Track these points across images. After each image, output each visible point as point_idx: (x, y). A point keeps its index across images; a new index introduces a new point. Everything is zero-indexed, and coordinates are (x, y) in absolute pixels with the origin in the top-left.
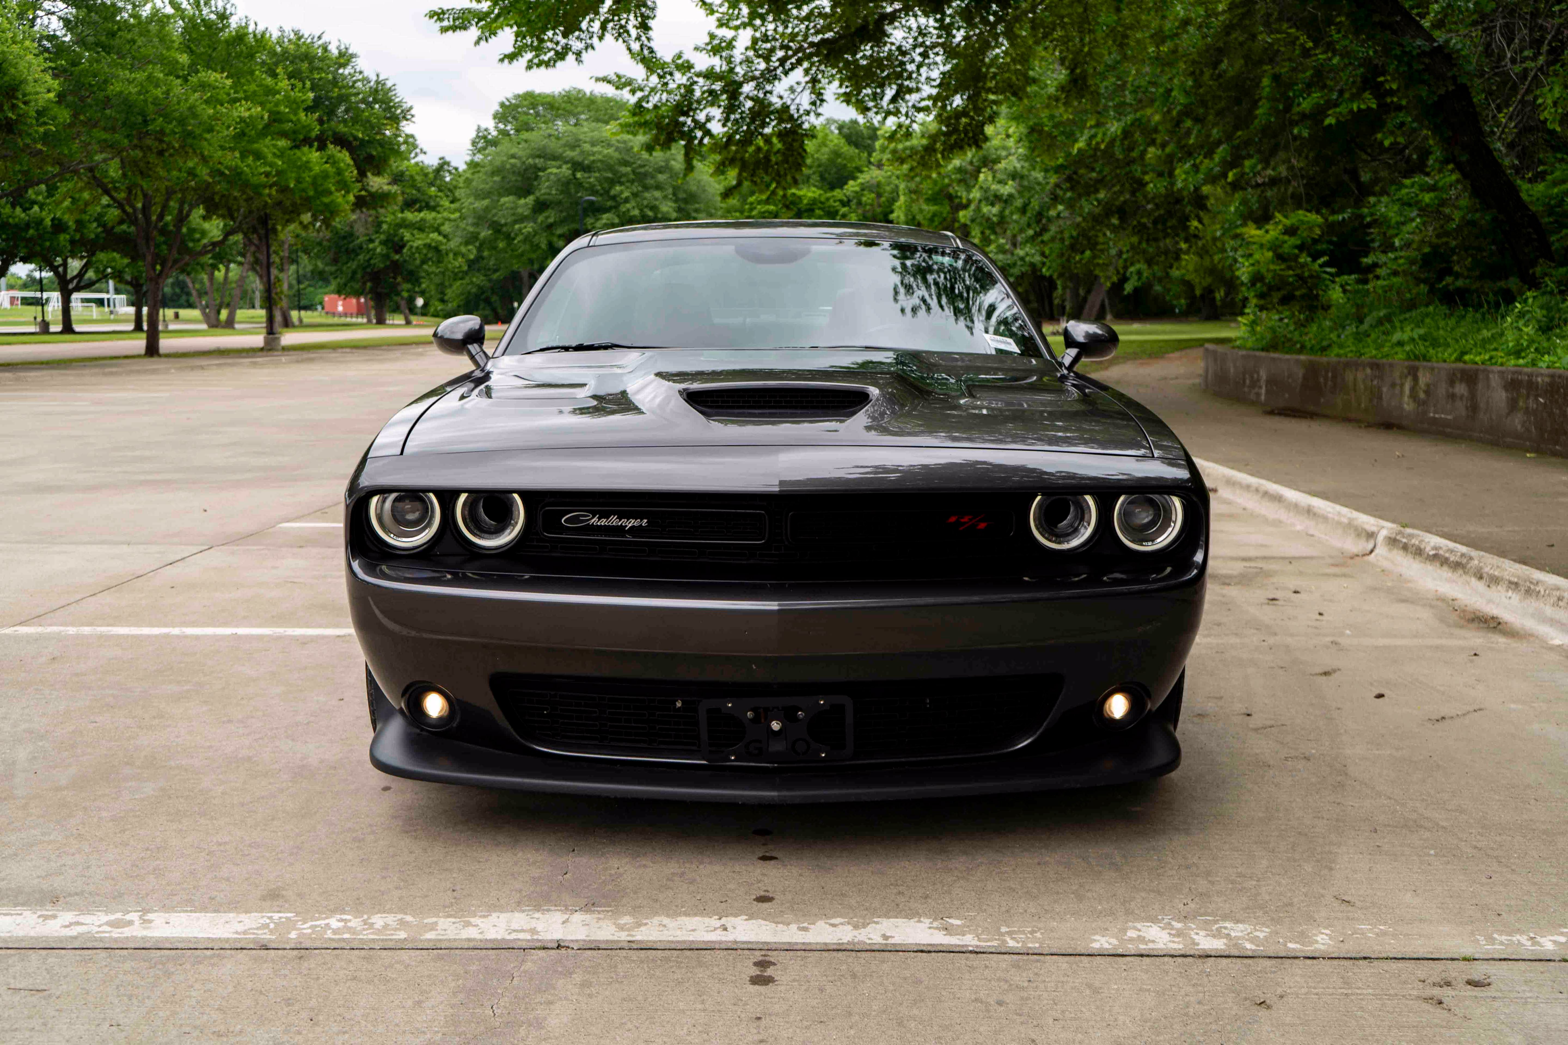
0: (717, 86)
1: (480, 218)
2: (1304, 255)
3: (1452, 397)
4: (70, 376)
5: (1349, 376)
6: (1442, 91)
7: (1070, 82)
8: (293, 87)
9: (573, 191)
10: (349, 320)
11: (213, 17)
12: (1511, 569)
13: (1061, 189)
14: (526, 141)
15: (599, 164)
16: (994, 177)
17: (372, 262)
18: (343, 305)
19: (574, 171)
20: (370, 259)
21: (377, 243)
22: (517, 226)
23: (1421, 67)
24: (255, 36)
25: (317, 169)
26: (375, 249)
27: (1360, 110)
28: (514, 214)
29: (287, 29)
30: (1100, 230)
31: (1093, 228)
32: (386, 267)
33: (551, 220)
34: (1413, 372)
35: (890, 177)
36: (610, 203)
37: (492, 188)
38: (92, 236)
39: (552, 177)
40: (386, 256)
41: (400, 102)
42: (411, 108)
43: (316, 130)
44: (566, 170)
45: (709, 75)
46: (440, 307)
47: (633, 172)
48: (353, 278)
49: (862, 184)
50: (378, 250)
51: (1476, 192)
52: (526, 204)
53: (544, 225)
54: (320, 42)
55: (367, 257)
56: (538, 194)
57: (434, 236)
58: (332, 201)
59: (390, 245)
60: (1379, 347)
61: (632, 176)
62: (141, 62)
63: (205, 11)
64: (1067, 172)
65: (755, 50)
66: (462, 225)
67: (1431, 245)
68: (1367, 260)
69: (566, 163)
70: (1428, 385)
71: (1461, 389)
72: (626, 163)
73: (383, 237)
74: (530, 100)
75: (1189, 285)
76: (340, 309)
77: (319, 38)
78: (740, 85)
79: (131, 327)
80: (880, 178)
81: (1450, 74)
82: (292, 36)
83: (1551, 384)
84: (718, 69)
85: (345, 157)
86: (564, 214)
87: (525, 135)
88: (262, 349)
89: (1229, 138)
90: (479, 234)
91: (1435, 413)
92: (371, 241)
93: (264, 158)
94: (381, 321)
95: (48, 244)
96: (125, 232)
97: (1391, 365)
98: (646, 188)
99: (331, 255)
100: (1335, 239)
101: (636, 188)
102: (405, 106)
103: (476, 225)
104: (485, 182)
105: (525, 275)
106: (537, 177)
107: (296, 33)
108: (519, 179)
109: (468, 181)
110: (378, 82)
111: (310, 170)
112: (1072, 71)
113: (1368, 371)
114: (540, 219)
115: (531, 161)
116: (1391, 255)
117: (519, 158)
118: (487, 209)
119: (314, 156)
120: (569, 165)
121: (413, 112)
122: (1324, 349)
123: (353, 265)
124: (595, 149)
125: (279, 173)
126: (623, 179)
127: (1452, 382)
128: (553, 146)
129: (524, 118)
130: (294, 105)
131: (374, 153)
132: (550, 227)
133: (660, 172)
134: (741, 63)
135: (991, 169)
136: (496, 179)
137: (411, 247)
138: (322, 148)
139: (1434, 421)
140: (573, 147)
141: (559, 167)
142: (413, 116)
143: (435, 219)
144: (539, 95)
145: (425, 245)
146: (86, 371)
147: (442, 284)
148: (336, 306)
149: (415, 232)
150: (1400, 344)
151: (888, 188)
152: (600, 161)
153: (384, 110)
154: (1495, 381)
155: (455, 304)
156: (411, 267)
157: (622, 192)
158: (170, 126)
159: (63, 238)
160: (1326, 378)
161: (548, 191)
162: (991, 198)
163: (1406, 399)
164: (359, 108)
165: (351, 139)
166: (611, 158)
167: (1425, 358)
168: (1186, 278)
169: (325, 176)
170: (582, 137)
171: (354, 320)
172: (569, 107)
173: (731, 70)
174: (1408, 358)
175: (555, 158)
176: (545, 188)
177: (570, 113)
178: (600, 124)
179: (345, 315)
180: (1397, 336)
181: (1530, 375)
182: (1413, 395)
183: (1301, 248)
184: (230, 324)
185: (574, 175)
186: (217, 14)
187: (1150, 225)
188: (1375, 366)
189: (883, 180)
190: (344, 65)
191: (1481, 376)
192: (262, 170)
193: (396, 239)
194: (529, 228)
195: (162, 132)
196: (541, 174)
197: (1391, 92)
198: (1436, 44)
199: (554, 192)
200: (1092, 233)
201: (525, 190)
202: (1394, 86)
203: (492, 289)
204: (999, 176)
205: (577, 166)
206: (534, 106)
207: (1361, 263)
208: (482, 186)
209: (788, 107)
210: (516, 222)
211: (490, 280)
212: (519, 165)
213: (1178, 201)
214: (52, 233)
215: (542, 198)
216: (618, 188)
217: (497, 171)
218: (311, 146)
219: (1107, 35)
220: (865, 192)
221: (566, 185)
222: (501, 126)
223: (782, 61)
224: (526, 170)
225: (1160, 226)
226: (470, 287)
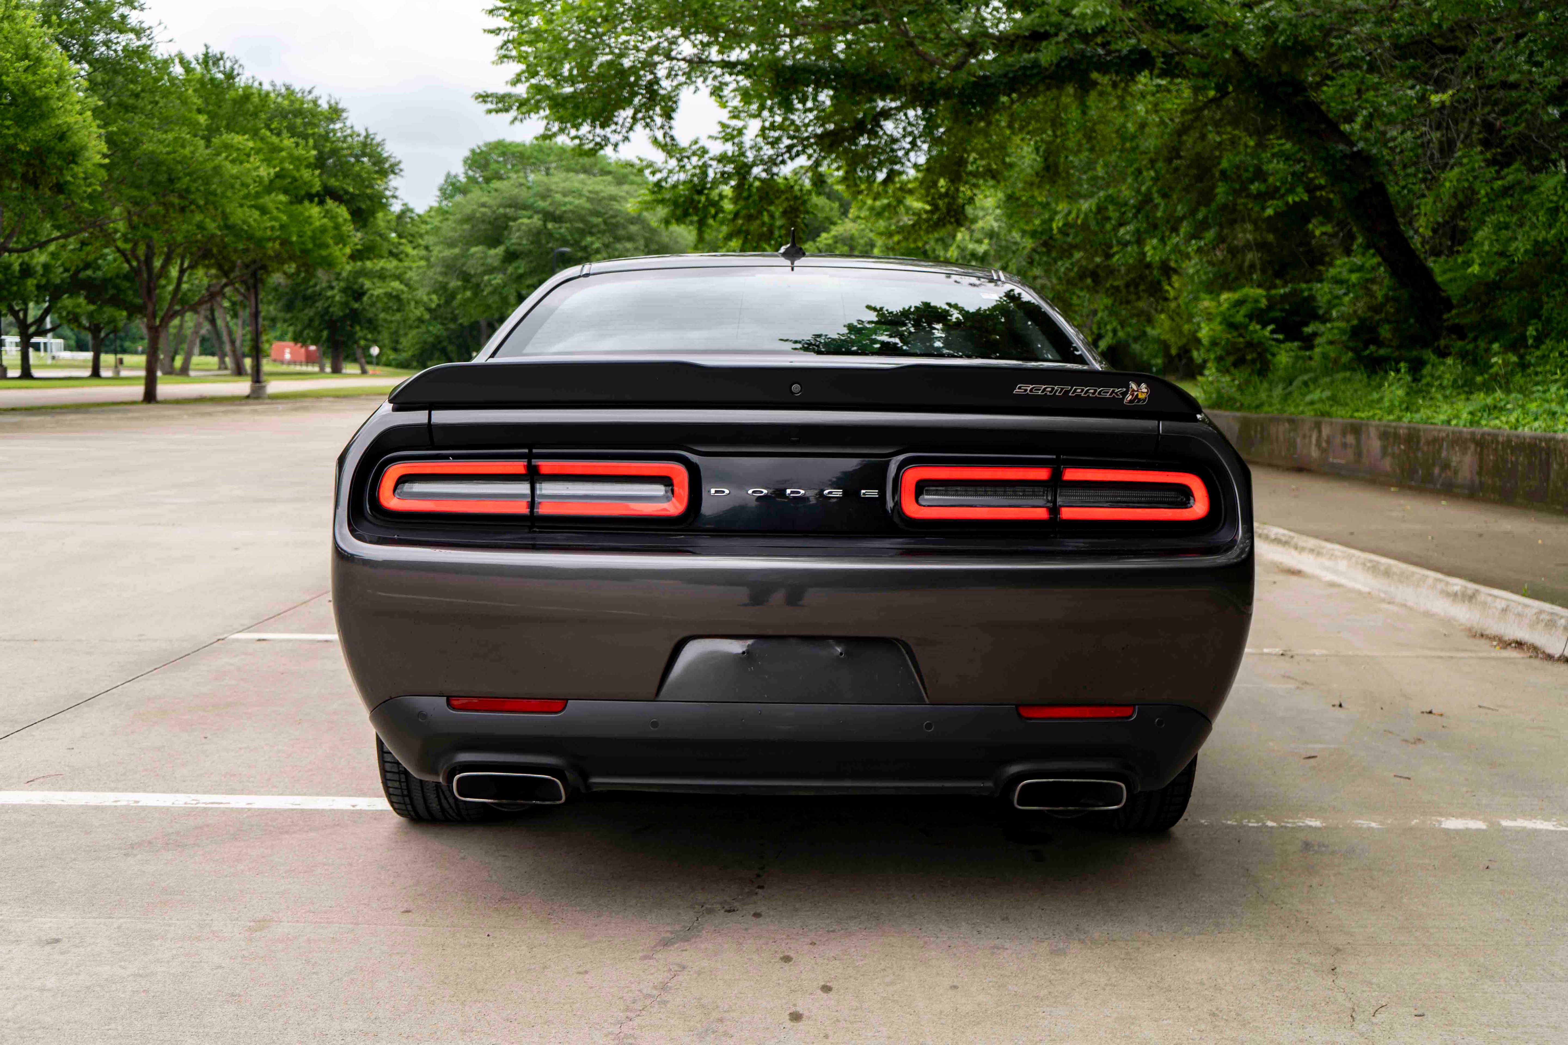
0: (730, 168)
1: (448, 267)
2: (1254, 323)
3: (1345, 445)
4: (99, 420)
5: (1273, 430)
6: (1362, 188)
7: (1044, 169)
8: (297, 145)
9: (544, 241)
10: (298, 368)
11: (220, 76)
12: (1312, 542)
13: (1038, 253)
14: (496, 190)
15: (570, 215)
16: (971, 236)
17: (331, 309)
18: (291, 353)
19: (545, 222)
20: (329, 306)
21: (336, 291)
22: (486, 278)
23: (1344, 167)
24: (260, 95)
25: (318, 224)
26: (333, 297)
27: (1294, 201)
28: (483, 265)
29: (279, 83)
30: (1074, 293)
31: (1067, 290)
32: (345, 317)
33: (521, 271)
34: (1318, 426)
35: (863, 230)
36: (580, 254)
37: (460, 236)
38: (58, 281)
39: (523, 228)
40: (346, 304)
41: (390, 156)
42: (400, 162)
43: (317, 187)
44: (536, 221)
45: (722, 159)
46: (392, 356)
47: (605, 222)
48: (309, 326)
49: (835, 237)
50: (337, 298)
51: (1394, 272)
52: (497, 255)
53: (514, 276)
54: (310, 97)
55: (326, 305)
56: (508, 243)
57: (396, 284)
58: (330, 255)
59: (350, 292)
60: (1297, 406)
61: (603, 227)
62: (166, 123)
63: (214, 70)
64: (1044, 237)
65: (764, 138)
66: (430, 273)
67: (1360, 319)
68: (1308, 330)
69: (537, 212)
70: (1328, 437)
71: (1350, 439)
72: (597, 214)
73: (342, 284)
74: (502, 148)
75: (1165, 346)
76: (288, 356)
77: (310, 92)
78: (751, 167)
79: (87, 373)
80: (853, 231)
81: (1367, 174)
82: (283, 90)
83: (1409, 434)
84: (730, 154)
85: (343, 212)
86: (534, 264)
87: (496, 184)
88: (248, 397)
89: (1193, 212)
90: (447, 283)
91: (1334, 457)
92: (332, 288)
93: (270, 213)
94: (336, 370)
95: (15, 288)
96: (89, 277)
97: (1303, 421)
98: (618, 239)
99: (283, 301)
100: (1287, 307)
101: (607, 239)
102: (393, 160)
103: (445, 274)
104: (454, 230)
105: (483, 324)
106: (507, 227)
107: (288, 88)
108: (489, 227)
109: (436, 230)
110: (367, 137)
111: (311, 224)
112: (1046, 159)
113: (1287, 425)
114: (510, 270)
115: (501, 210)
116: (1329, 325)
117: (490, 207)
118: (456, 258)
119: (315, 211)
120: (540, 216)
121: (402, 166)
122: (1258, 407)
123: (310, 312)
124: (567, 199)
125: (282, 227)
126: (594, 230)
127: (1344, 434)
128: (524, 195)
129: (494, 166)
130: (297, 161)
131: (364, 207)
132: (520, 277)
133: (632, 223)
134: (751, 148)
135: (969, 229)
136: (466, 227)
137: (372, 295)
138: (321, 202)
139: (1333, 465)
140: (544, 197)
141: (530, 217)
142: (401, 170)
143: (397, 268)
144: (510, 144)
145: (386, 294)
146: (113, 416)
147: (396, 332)
148: (283, 353)
149: (376, 280)
150: (1312, 403)
151: (862, 241)
152: (571, 211)
153: (374, 164)
154: (1373, 432)
155: (410, 353)
156: (370, 315)
157: (592, 243)
158: (196, 185)
159: (31, 283)
160: (1256, 432)
161: (518, 241)
162: (968, 257)
163: (1313, 447)
164: (349, 162)
165: (341, 193)
166: (583, 208)
167: (1329, 414)
168: (1162, 337)
169: (323, 230)
170: (553, 187)
171: (304, 368)
172: (540, 156)
173: (743, 154)
174: (1316, 415)
175: (525, 207)
176: (516, 238)
177: (543, 162)
178: (571, 174)
179: (293, 362)
180: (1308, 398)
181: (1395, 428)
182: (1318, 445)
183: (1250, 317)
184: (184, 371)
185: (545, 225)
186: (224, 73)
187: (1122, 288)
188: (1291, 421)
189: (856, 234)
190: (332, 121)
191: (1364, 428)
192: (269, 224)
193: (356, 287)
194: (498, 279)
195: (188, 190)
196: (511, 224)
197: (1321, 188)
198: (1355, 149)
199: (524, 242)
200: (1067, 295)
201: (494, 241)
202: (1322, 182)
203: (449, 337)
204: (977, 235)
205: (548, 216)
206: (503, 154)
207: (1302, 332)
208: (451, 234)
209: (792, 187)
210: (486, 272)
211: (447, 329)
212: (489, 214)
213: (1149, 266)
214: (19, 278)
215: (512, 248)
216: (589, 239)
217: (468, 219)
218: (311, 201)
219: (1078, 130)
220: (839, 245)
221: (537, 235)
222: (470, 173)
223: (789, 148)
224: (496, 219)
225: (1132, 289)
226: (426, 336)
